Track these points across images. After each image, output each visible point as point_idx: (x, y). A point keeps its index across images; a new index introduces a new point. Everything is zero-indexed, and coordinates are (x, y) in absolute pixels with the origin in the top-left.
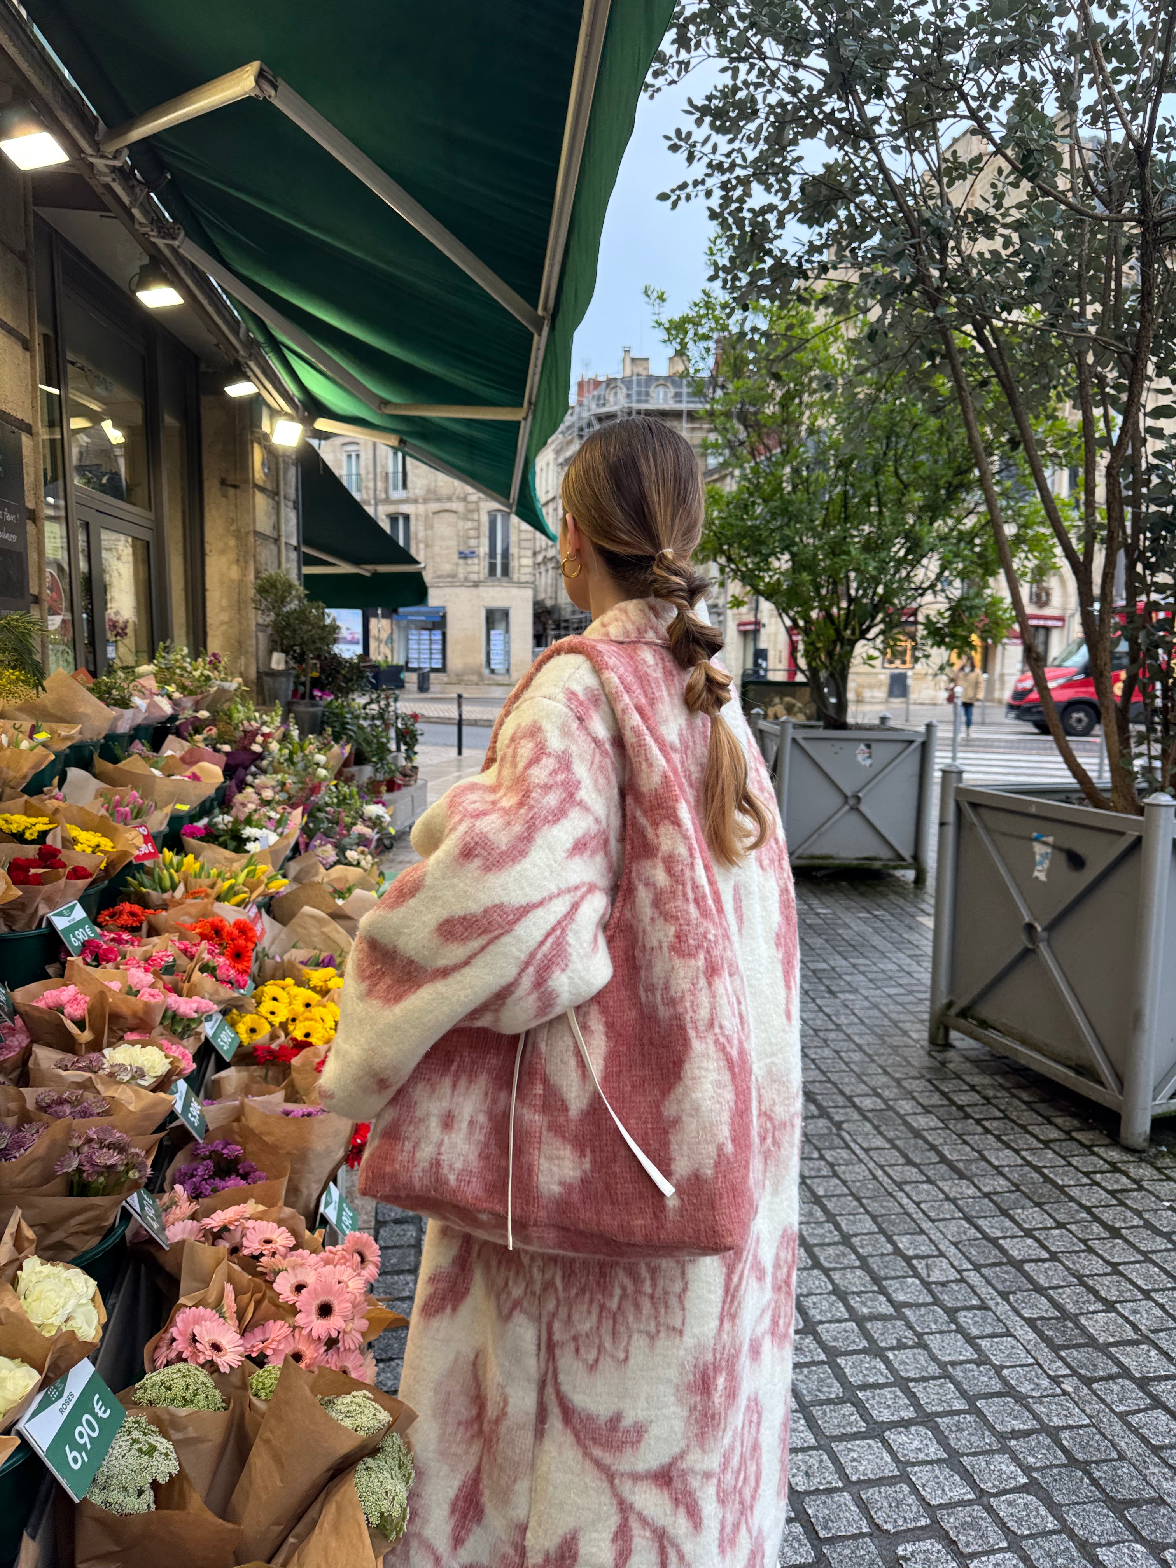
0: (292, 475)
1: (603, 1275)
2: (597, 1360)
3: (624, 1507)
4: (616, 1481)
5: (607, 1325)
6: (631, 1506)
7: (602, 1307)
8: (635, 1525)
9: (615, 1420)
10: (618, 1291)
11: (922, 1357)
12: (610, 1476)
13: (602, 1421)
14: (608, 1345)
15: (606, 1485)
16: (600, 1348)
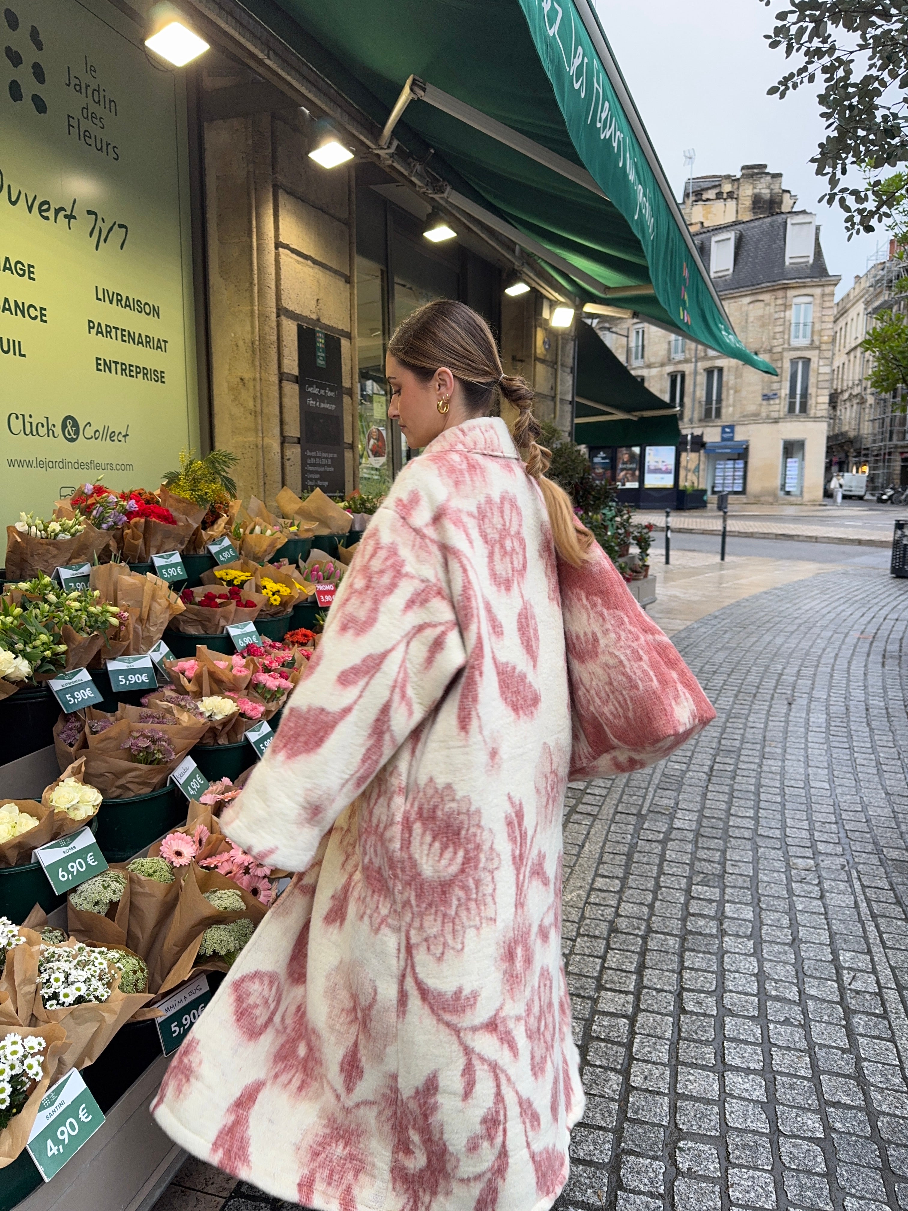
0: (570, 349)
1: (444, 893)
2: (443, 953)
3: (468, 1051)
4: (462, 1034)
5: (449, 927)
6: (473, 1051)
7: (445, 915)
8: (476, 1062)
9: (458, 993)
10: (455, 902)
11: (798, 1034)
12: (457, 1031)
13: (449, 994)
14: (450, 942)
15: (454, 1038)
16: (445, 944)
